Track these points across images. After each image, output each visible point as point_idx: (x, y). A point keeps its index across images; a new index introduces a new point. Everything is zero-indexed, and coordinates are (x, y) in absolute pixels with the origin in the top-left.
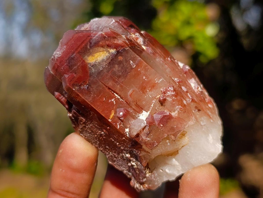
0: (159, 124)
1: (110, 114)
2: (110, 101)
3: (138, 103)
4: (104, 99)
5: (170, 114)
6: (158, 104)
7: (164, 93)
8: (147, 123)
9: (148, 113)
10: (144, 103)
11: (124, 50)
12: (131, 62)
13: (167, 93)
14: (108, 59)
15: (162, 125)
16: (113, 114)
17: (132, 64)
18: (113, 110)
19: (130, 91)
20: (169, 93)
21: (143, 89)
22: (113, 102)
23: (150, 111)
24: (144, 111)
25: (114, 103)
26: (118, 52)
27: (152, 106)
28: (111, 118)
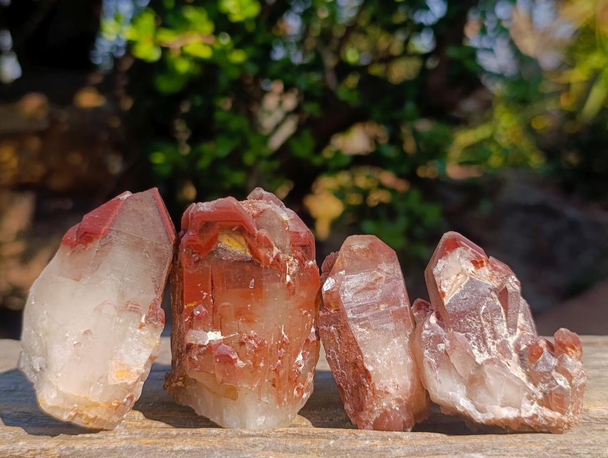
0: (216, 357)
1: (191, 302)
2: (202, 292)
3: (223, 320)
4: (199, 285)
5: (236, 359)
6: (237, 341)
7: (250, 338)
8: (208, 344)
9: (222, 337)
10: (227, 325)
11: (259, 265)
12: (253, 281)
13: (252, 340)
14: (239, 256)
15: (218, 360)
16: (193, 305)
17: (251, 283)
18: (197, 301)
19: (226, 304)
20: (253, 342)
21: (239, 313)
22: (204, 295)
23: (225, 338)
24: (220, 332)
25: (203, 297)
26: (251, 261)
27: (231, 335)
28: (188, 306)
